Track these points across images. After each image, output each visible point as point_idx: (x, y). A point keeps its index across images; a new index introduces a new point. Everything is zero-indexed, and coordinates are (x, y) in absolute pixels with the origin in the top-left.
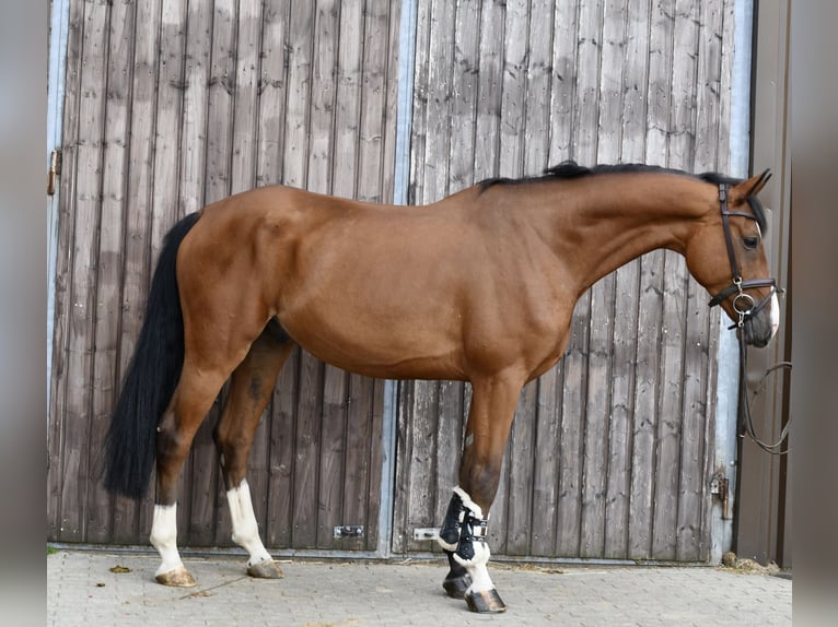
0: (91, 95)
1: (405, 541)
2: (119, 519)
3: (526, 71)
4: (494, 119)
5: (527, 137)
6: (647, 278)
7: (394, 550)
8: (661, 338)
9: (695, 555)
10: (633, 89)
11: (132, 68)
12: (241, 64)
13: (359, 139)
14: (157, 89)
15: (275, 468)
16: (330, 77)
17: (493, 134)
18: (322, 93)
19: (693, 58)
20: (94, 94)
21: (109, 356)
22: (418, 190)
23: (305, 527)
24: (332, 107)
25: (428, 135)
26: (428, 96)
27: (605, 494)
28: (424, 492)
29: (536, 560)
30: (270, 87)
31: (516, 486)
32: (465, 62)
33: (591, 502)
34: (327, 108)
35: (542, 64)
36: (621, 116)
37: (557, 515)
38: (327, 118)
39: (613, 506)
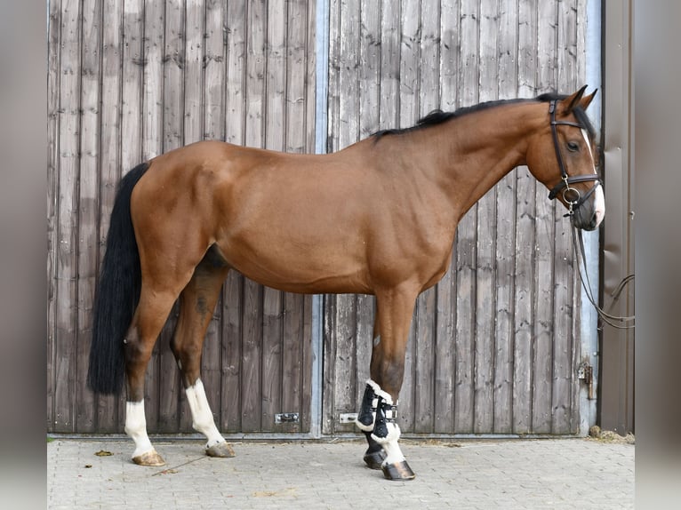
0: (69, 72)
1: (333, 424)
2: (102, 413)
3: (419, 42)
4: (394, 82)
5: (422, 95)
6: (522, 207)
7: (324, 431)
8: (534, 255)
9: (567, 429)
10: (506, 54)
11: (102, 50)
12: (189, 43)
13: (286, 101)
14: (122, 66)
15: (227, 368)
16: (262, 52)
17: (394, 94)
18: (255, 65)
19: (554, 27)
20: (71, 72)
21: (90, 283)
22: (334, 141)
23: (252, 416)
24: (263, 76)
25: (341, 96)
26: (341, 65)
27: (493, 382)
28: (347, 384)
29: (438, 436)
30: (213, 61)
31: (420, 378)
32: (370, 36)
33: (482, 388)
34: (260, 76)
35: (432, 36)
36: (497, 76)
37: (455, 400)
38: (260, 85)
39: (499, 391)
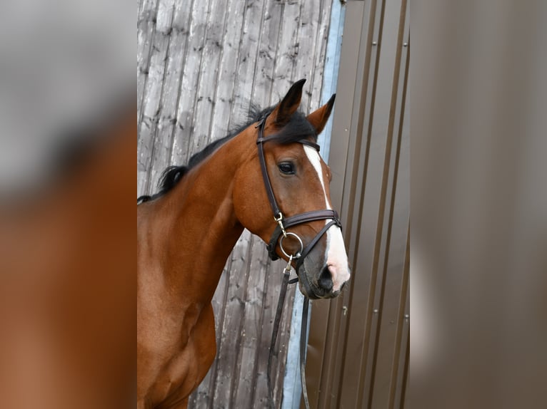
3: (157, 122)
6: (233, 289)
35: (169, 117)
